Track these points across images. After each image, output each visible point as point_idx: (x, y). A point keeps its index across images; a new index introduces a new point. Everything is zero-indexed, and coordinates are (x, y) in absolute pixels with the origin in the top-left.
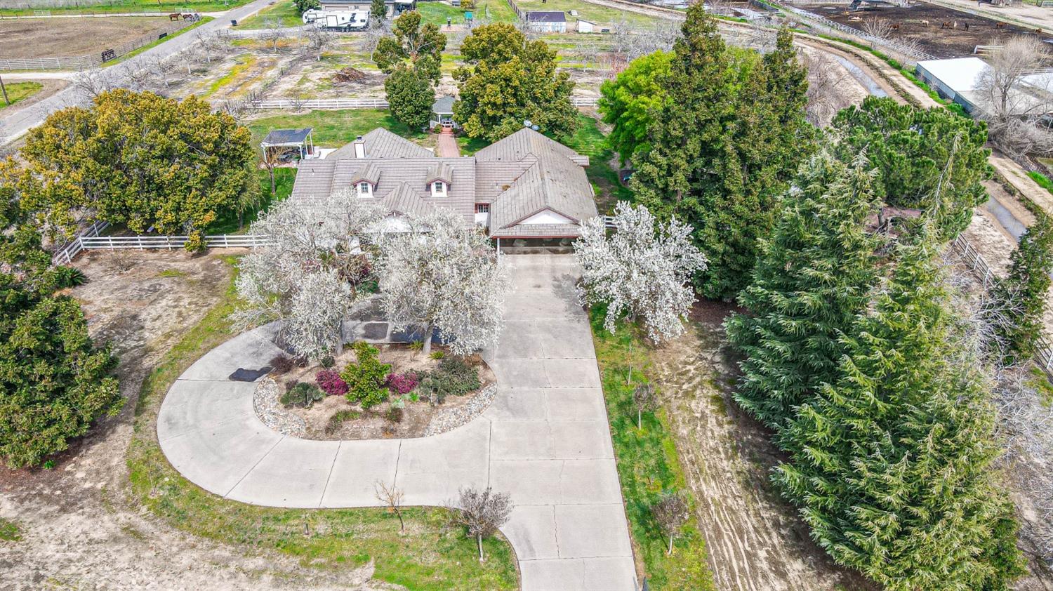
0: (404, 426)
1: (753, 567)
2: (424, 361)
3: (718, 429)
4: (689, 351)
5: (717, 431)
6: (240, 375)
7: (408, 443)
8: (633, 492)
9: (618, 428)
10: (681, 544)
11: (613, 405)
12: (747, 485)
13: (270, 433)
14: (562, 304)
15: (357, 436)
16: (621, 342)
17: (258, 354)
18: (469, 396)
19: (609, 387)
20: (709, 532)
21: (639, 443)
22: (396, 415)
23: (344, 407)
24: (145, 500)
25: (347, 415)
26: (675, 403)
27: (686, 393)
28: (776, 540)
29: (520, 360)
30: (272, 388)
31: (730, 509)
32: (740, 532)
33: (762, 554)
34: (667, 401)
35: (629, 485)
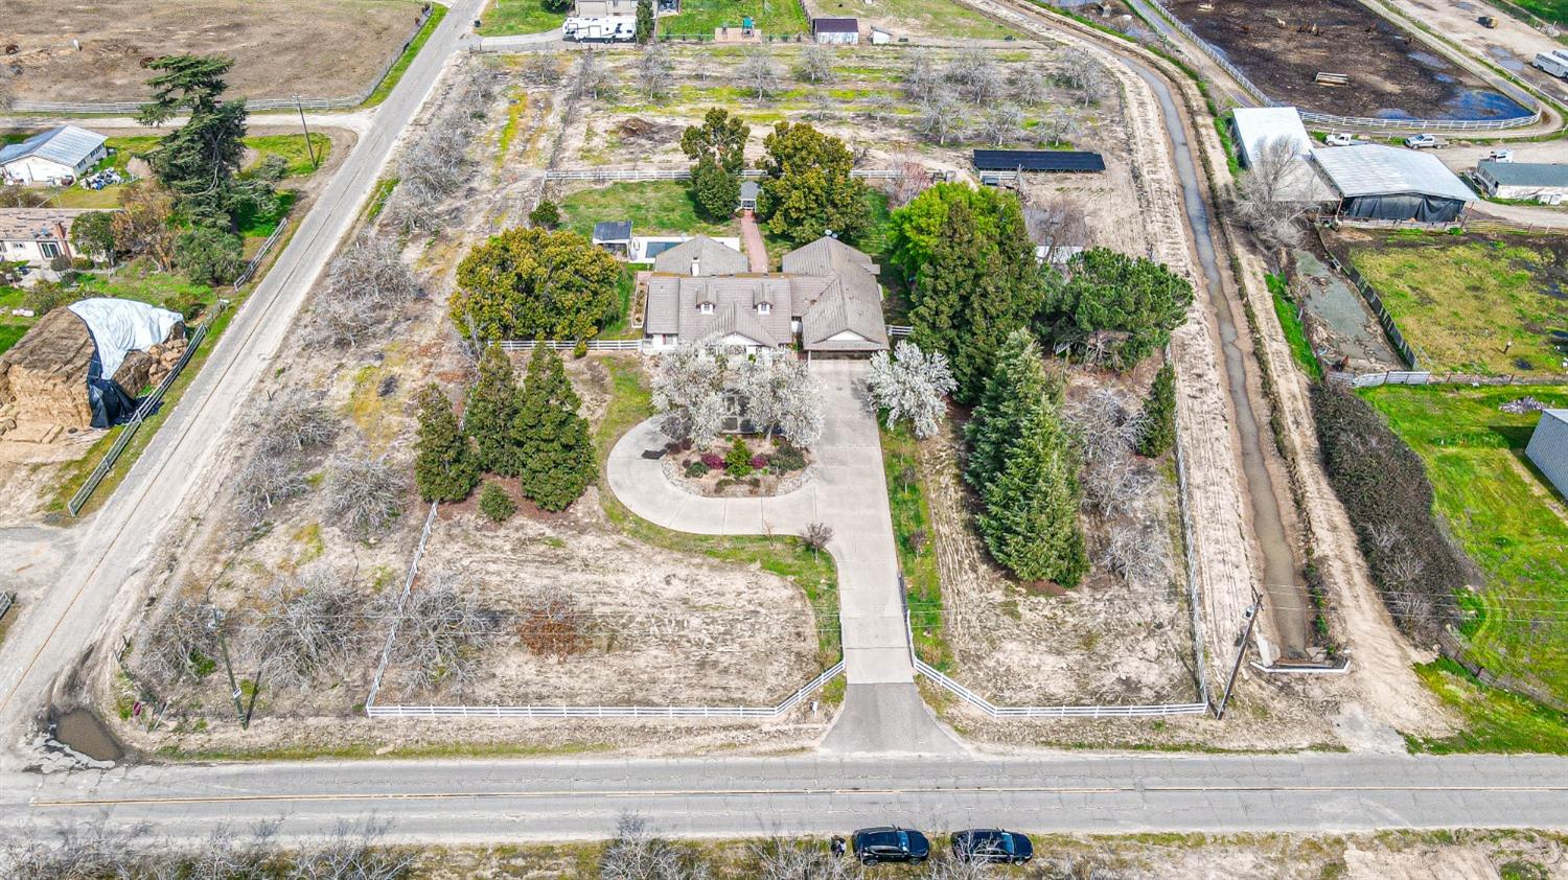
0: (762, 489)
1: (961, 568)
2: (766, 447)
3: (955, 494)
4: (944, 442)
5: (953, 495)
6: (648, 455)
7: (767, 500)
8: (900, 530)
9: (892, 493)
10: (924, 556)
11: (891, 478)
12: (965, 527)
13: (679, 491)
14: (858, 404)
15: (734, 495)
16: (898, 434)
17: (654, 440)
18: (799, 471)
19: (888, 466)
20: (940, 551)
21: (905, 502)
22: (755, 483)
23: (723, 477)
24: (624, 529)
25: (727, 483)
26: (930, 478)
27: (938, 471)
28: (976, 555)
29: (829, 447)
30: (671, 463)
31: (953, 539)
32: (957, 550)
33: (967, 561)
34: (925, 476)
35: (897, 525)
